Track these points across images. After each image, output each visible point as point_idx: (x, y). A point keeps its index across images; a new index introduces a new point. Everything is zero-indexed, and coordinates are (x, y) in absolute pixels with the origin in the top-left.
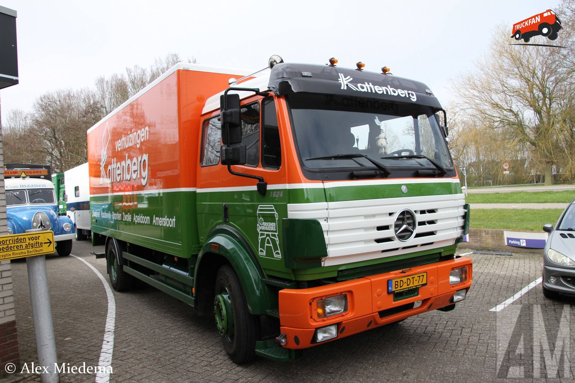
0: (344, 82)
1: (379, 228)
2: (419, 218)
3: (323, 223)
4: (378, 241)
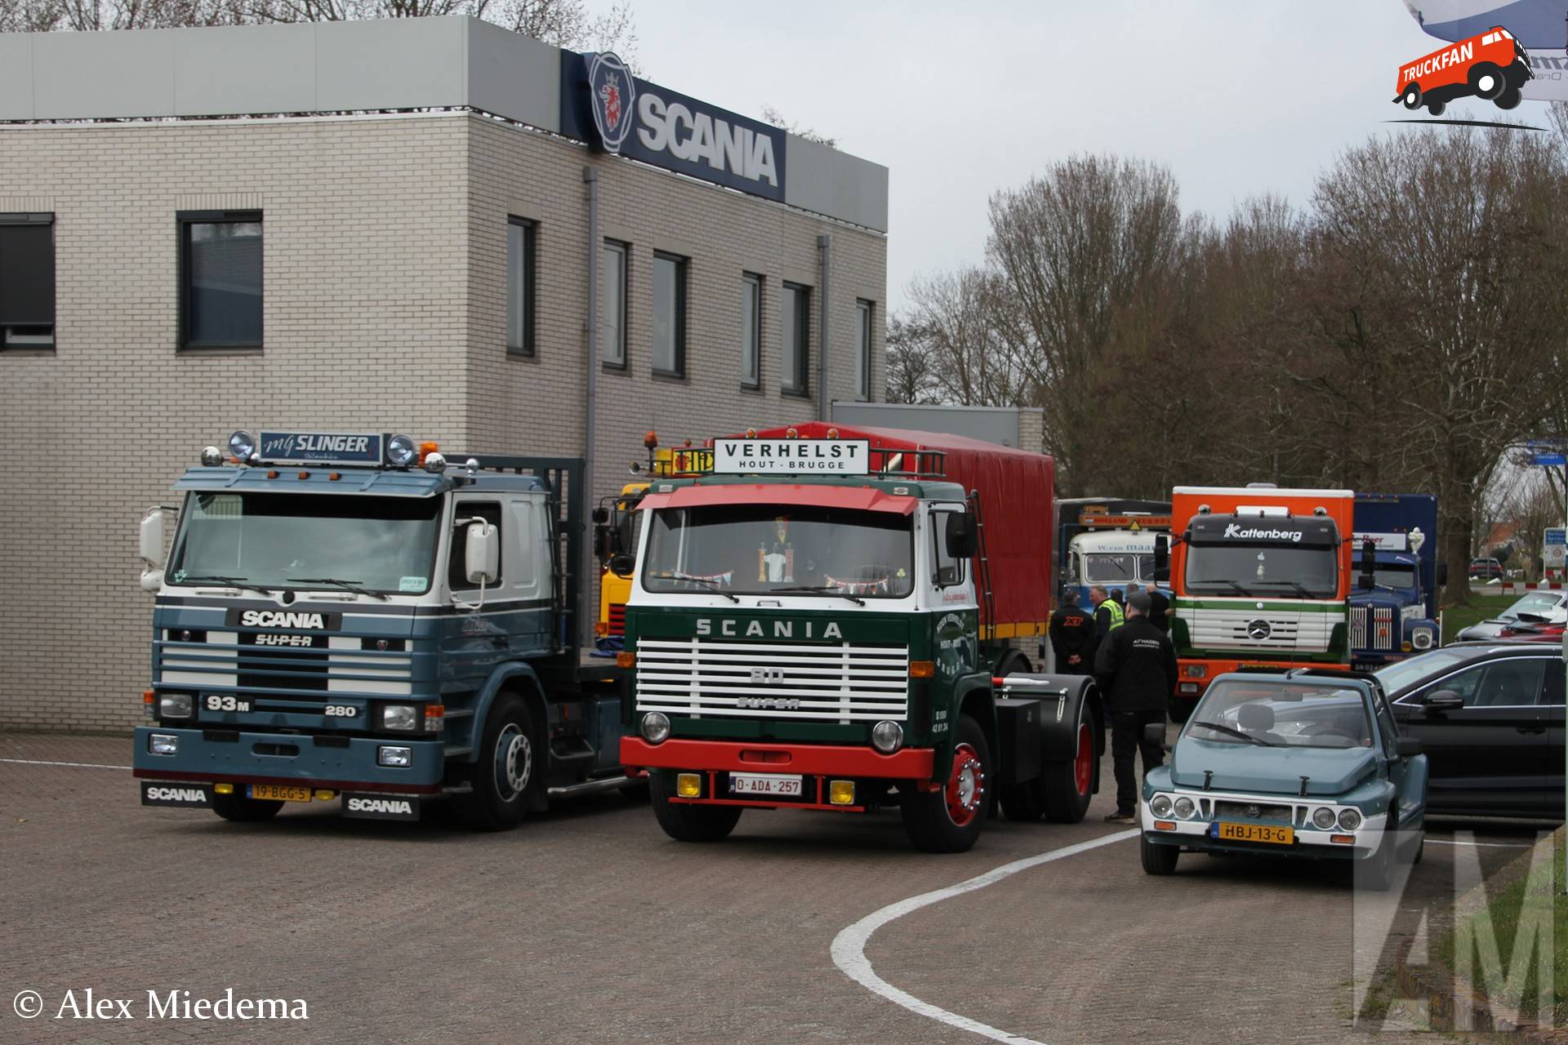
0: (1231, 531)
1: (1236, 629)
2: (1273, 626)
3: (1189, 622)
4: (1235, 637)
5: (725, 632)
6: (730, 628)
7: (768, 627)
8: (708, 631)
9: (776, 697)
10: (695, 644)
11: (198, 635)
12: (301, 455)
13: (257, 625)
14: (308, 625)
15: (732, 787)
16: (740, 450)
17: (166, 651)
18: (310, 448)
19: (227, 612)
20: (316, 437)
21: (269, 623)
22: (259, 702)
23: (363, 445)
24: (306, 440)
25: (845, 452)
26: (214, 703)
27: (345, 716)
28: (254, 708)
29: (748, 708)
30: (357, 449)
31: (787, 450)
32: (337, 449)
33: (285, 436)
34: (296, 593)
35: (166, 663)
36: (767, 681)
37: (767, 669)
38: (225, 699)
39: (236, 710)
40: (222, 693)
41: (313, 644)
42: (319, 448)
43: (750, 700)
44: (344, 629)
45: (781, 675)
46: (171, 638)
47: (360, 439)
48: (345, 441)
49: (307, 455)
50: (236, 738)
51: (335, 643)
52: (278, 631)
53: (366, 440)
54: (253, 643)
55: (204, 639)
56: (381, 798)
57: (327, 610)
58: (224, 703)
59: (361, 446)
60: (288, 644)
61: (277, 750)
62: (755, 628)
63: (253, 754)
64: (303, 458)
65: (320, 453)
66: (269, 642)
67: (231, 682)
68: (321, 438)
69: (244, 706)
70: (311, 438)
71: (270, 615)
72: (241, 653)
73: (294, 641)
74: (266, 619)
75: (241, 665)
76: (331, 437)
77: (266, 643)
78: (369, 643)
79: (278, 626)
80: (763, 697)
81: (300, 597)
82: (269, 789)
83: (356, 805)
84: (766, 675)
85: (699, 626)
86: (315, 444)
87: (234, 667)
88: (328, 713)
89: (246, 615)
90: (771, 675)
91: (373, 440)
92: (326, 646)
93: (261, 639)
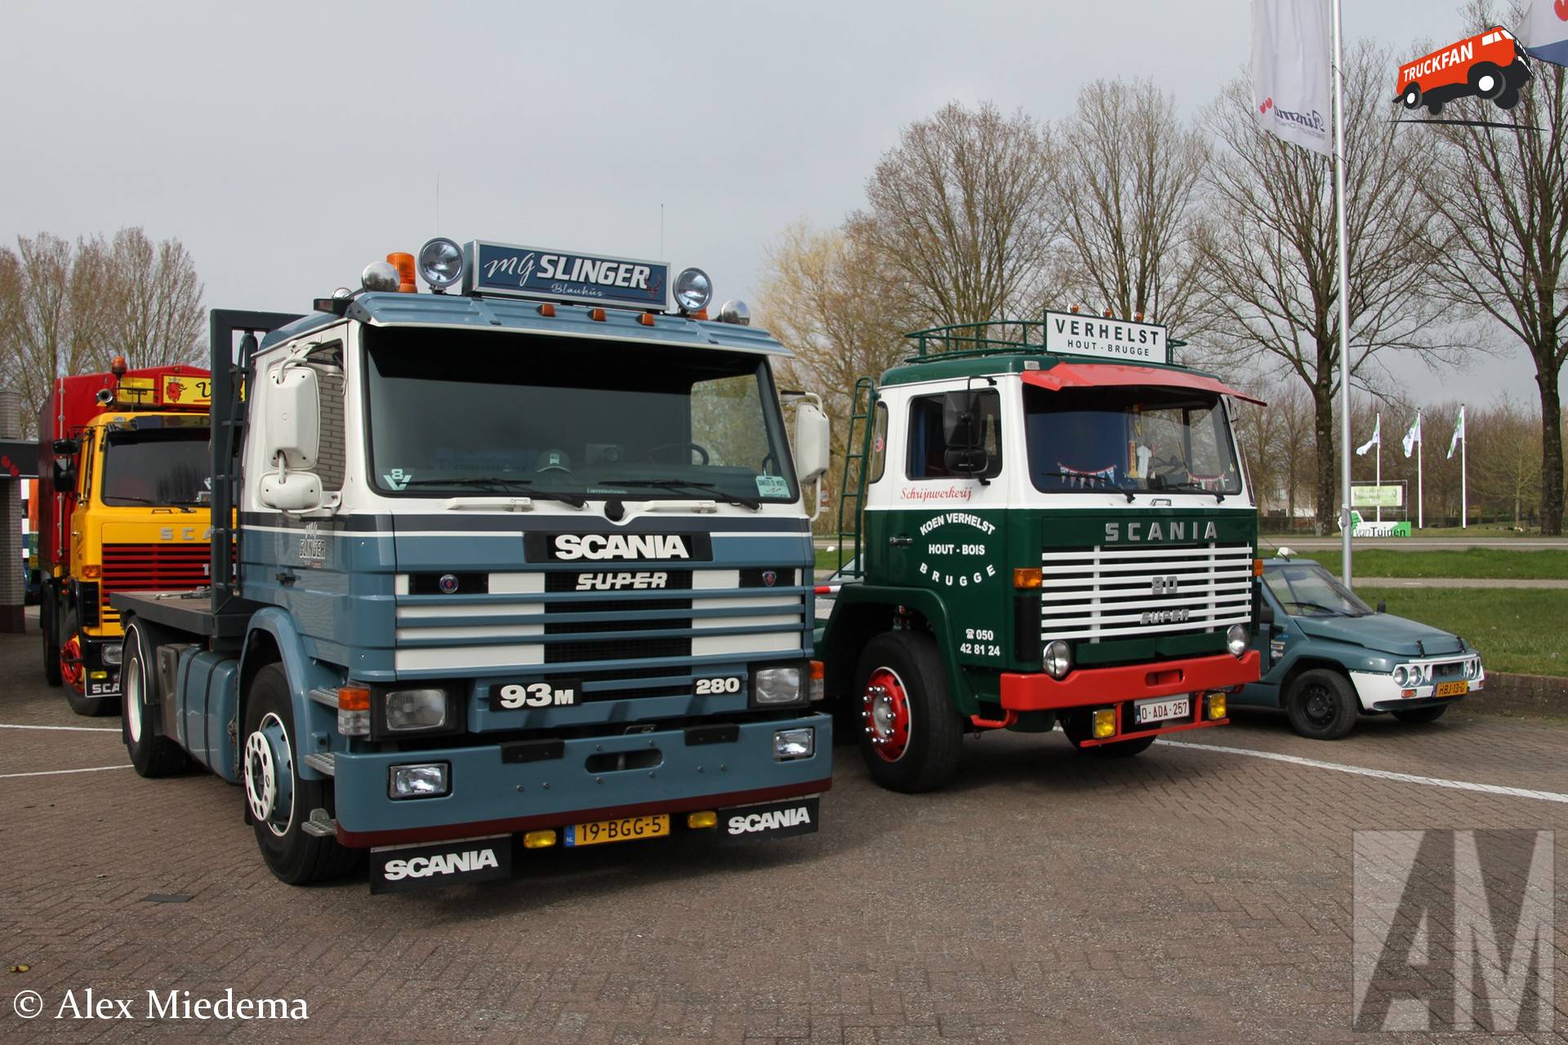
5: (1131, 537)
6: (1136, 532)
7: (1165, 530)
8: (1115, 538)
9: (1170, 609)
10: (1097, 554)
11: (473, 582)
12: (547, 285)
13: (583, 558)
14: (666, 553)
15: (1138, 717)
16: (1067, 328)
17: (405, 614)
18: (559, 276)
19: (526, 538)
20: (571, 260)
21: (601, 554)
22: (589, 686)
23: (642, 278)
24: (554, 263)
25: (1149, 337)
26: (513, 696)
27: (726, 692)
28: (581, 698)
29: (1150, 624)
30: (633, 284)
31: (1106, 331)
32: (602, 281)
33: (520, 253)
34: (624, 503)
35: (405, 635)
36: (1165, 591)
37: (1165, 577)
38: (532, 688)
39: (552, 704)
40: (524, 677)
41: (669, 585)
42: (574, 278)
43: (1151, 615)
44: (717, 556)
45: (1175, 583)
46: (414, 589)
47: (638, 269)
48: (616, 270)
49: (556, 287)
50: (557, 752)
51: (702, 581)
52: (617, 565)
53: (647, 271)
54: (574, 590)
55: (485, 590)
56: (771, 809)
57: (685, 529)
58: (530, 695)
59: (639, 279)
60: (630, 587)
61: (621, 762)
62: (1155, 530)
63: (587, 772)
64: (549, 290)
65: (576, 285)
66: (599, 586)
67: (534, 657)
68: (578, 262)
69: (566, 696)
70: (563, 261)
71: (600, 540)
72: (551, 607)
73: (640, 581)
74: (594, 547)
75: (550, 628)
76: (594, 261)
77: (593, 585)
78: (751, 577)
79: (618, 558)
80: (1161, 609)
81: (634, 510)
82: (604, 825)
83: (739, 826)
84: (1164, 585)
85: (1108, 530)
86: (568, 270)
87: (539, 631)
88: (699, 691)
89: (560, 542)
90: (1168, 584)
91: (658, 273)
92: (689, 585)
93: (585, 582)
